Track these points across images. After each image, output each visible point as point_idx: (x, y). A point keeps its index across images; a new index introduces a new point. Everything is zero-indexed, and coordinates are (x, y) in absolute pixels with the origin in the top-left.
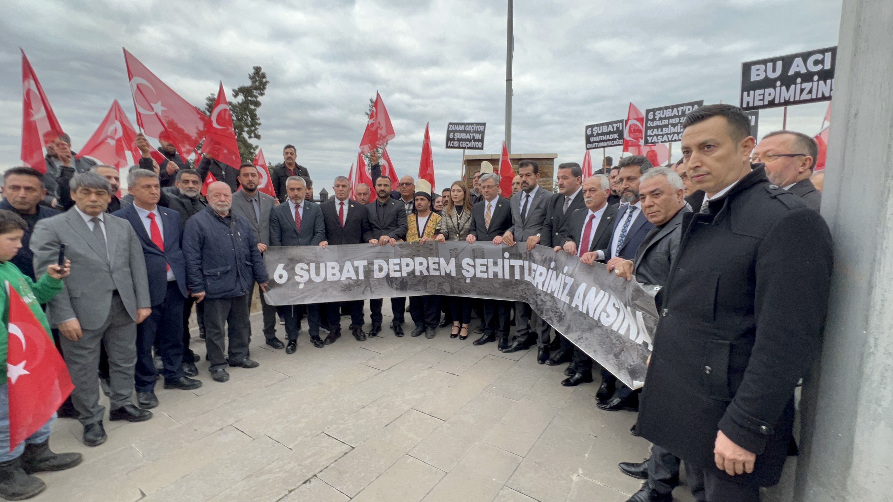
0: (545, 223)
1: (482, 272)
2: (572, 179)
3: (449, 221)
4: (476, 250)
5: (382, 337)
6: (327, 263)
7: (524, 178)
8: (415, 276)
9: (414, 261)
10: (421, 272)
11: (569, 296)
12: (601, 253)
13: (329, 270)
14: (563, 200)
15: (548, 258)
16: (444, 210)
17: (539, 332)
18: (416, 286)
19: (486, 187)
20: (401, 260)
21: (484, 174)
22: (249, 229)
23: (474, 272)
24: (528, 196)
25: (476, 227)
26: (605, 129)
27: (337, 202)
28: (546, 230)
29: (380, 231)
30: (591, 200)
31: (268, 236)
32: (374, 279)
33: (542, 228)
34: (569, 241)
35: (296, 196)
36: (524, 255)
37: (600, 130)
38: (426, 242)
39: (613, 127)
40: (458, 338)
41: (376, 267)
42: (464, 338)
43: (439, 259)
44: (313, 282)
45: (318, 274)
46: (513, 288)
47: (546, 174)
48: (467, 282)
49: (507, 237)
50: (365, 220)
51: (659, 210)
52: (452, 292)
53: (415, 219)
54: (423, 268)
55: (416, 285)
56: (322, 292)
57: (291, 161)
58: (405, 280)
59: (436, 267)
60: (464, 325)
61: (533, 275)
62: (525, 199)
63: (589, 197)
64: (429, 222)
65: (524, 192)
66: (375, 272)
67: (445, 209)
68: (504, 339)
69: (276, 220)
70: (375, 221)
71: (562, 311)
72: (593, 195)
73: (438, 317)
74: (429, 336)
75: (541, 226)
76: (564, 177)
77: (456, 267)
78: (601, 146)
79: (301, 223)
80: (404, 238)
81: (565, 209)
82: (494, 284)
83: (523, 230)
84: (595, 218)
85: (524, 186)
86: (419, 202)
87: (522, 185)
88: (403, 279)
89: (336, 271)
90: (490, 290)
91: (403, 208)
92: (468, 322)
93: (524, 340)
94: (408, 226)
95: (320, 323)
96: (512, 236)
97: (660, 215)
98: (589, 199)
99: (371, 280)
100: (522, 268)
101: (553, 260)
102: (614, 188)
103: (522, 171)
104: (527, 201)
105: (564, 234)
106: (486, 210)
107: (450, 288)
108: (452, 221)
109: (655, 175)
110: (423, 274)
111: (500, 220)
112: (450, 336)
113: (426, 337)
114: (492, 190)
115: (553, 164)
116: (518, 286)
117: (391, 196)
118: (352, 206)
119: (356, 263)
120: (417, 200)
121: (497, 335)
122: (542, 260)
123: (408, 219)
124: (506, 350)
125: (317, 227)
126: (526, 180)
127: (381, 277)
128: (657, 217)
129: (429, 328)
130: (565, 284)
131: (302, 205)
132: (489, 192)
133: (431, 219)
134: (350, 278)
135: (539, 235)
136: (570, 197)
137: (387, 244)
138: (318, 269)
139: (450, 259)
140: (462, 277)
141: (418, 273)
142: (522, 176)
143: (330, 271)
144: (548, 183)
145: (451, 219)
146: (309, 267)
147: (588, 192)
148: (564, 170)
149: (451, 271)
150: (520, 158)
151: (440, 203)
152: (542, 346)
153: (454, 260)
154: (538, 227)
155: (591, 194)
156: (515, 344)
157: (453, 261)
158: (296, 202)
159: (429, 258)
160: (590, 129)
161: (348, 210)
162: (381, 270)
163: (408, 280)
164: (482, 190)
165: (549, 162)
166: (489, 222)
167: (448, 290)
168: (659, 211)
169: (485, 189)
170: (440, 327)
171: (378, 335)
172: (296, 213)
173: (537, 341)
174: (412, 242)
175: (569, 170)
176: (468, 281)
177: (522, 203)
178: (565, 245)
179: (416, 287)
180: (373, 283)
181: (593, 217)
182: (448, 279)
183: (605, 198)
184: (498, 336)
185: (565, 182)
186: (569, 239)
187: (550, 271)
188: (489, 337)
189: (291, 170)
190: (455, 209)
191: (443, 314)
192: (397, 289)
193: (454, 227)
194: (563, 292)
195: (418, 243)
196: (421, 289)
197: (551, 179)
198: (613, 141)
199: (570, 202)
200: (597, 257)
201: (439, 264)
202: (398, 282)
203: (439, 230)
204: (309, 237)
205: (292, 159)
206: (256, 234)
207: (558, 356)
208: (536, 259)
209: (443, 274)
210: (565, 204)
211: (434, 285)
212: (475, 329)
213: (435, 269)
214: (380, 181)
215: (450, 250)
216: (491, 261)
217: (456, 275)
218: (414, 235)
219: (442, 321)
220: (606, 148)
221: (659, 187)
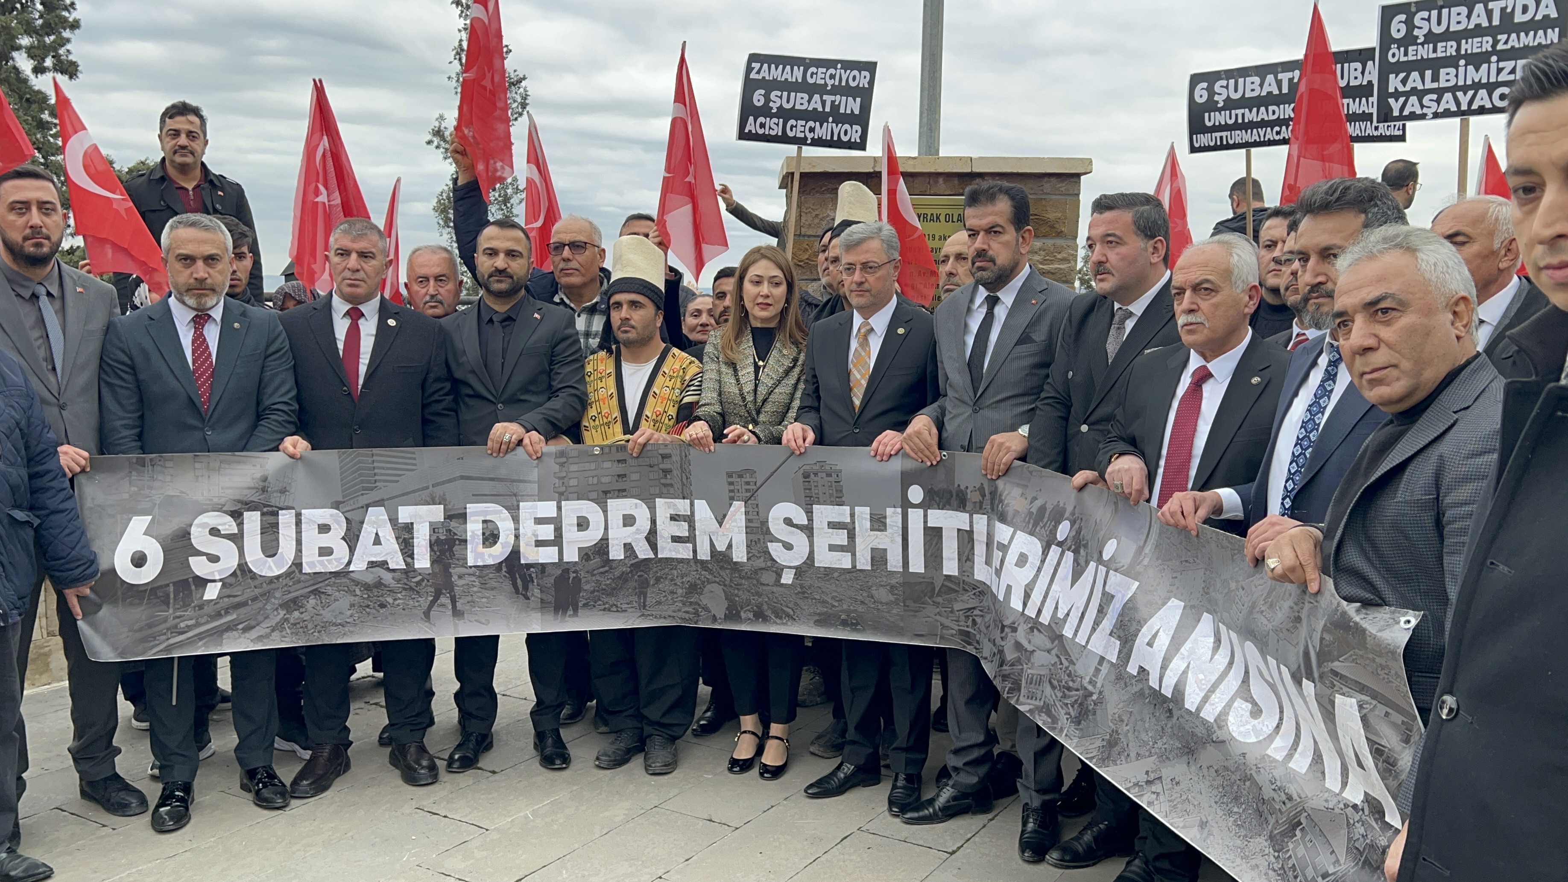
0: (1048, 391)
1: (832, 548)
2: (1136, 244)
3: (729, 379)
4: (816, 474)
5: (494, 772)
6: (303, 511)
7: (980, 242)
8: (608, 562)
9: (605, 512)
10: (628, 547)
11: (1119, 638)
12: (1228, 496)
13: (310, 534)
14: (1108, 315)
15: (1049, 507)
16: (712, 340)
17: (1026, 755)
18: (610, 595)
19: (858, 267)
20: (559, 508)
21: (846, 224)
22: (30, 396)
23: (807, 550)
24: (992, 302)
25: (819, 398)
26: (1251, 87)
27: (340, 307)
28: (1047, 413)
29: (491, 408)
30: (1199, 320)
31: (93, 421)
32: (463, 570)
33: (1037, 407)
34: (1121, 454)
35: (201, 281)
36: (973, 497)
37: (1236, 91)
38: (649, 448)
39: (1279, 83)
40: (755, 772)
41: (474, 529)
42: (776, 772)
43: (692, 505)
44: (254, 576)
45: (270, 549)
46: (937, 604)
47: (1052, 227)
48: (783, 581)
49: (918, 434)
50: (439, 371)
51: (1394, 362)
52: (733, 614)
53: (611, 369)
54: (637, 536)
55: (612, 592)
56: (282, 613)
57: (189, 159)
58: (572, 575)
59: (682, 529)
60: (776, 729)
61: (996, 563)
62: (984, 310)
63: (1191, 311)
64: (660, 379)
65: (981, 288)
66: (469, 547)
67: (714, 339)
68: (909, 779)
69: (123, 363)
70: (474, 372)
71: (1090, 688)
72: (1204, 305)
73: (688, 700)
74: (657, 766)
75: (1034, 401)
76: (1110, 240)
77: (749, 530)
78: (1238, 140)
79: (212, 375)
80: (575, 433)
81: (1112, 347)
82: (874, 591)
83: (975, 411)
84: (1211, 381)
85: (981, 269)
86: (624, 312)
87: (973, 264)
88: (566, 571)
89: (335, 539)
90: (861, 609)
91: (569, 331)
92: (789, 718)
93: (975, 780)
94: (586, 394)
95: (275, 723)
96: (935, 431)
97: (1398, 379)
98: (1191, 318)
99: (455, 571)
100: (966, 538)
101: (1067, 515)
102: (1272, 281)
103: (976, 217)
104: (989, 318)
105: (1109, 432)
106: (854, 344)
107: (725, 604)
108: (738, 380)
109: (1380, 252)
110: (637, 557)
111: (898, 381)
112: (726, 764)
113: (646, 770)
114: (879, 278)
115: (1078, 195)
116: (953, 595)
117: (527, 289)
118: (392, 322)
119: (405, 514)
120: (619, 305)
121: (888, 762)
122: (1030, 513)
123: (589, 368)
124: (915, 815)
125: (269, 390)
126: (985, 247)
127: (491, 562)
128: (1388, 385)
129: (657, 740)
130: (1107, 598)
131: (217, 313)
132: (866, 286)
133: (665, 368)
134: (383, 564)
135: (1024, 430)
136: (1131, 308)
137: (513, 449)
138: (270, 530)
139: (731, 505)
140: (769, 564)
141: (616, 553)
142: (973, 234)
143: (313, 540)
144: (1059, 256)
145: (735, 370)
146: (240, 525)
147: (1188, 293)
148: (1108, 215)
149: (730, 546)
150: (967, 170)
151: (704, 318)
152: (1036, 802)
153: (743, 509)
154: (1023, 404)
155: (1200, 302)
156: (946, 795)
157: (738, 511)
158: (199, 303)
159: (659, 501)
160: (1205, 85)
161: (377, 336)
162: (491, 537)
163: (582, 574)
164: (844, 277)
165: (1063, 186)
166: (864, 383)
167: (719, 608)
168: (1395, 366)
169: (854, 273)
170: (696, 734)
171: (479, 765)
172: (193, 342)
173: (1018, 784)
174: (602, 448)
175: (1126, 216)
176: (787, 578)
177: (975, 325)
178: (1109, 469)
179: (612, 600)
180: (461, 582)
181: (1203, 376)
182: (722, 573)
183: (1245, 315)
184: (887, 767)
185: (1113, 256)
186: (1122, 446)
187: (1055, 551)
188: (859, 769)
189: (187, 190)
190: (750, 337)
191: (704, 690)
192: (543, 605)
193: (744, 399)
194: (1097, 623)
195: (622, 448)
196: (624, 606)
197: (1070, 243)
198: (1277, 128)
199: (1130, 325)
200: (1218, 509)
201: (690, 520)
202: (549, 581)
203: (692, 406)
204: (241, 427)
205: (192, 153)
206: (51, 413)
207: (1088, 837)
208: (1010, 511)
209: (704, 554)
210: (1113, 331)
211: (672, 592)
212: (813, 743)
213: (676, 539)
214: (491, 238)
215: (730, 475)
216: (863, 513)
217: (748, 559)
218: (608, 424)
219: (702, 713)
220: (1254, 150)
221: (1393, 288)
